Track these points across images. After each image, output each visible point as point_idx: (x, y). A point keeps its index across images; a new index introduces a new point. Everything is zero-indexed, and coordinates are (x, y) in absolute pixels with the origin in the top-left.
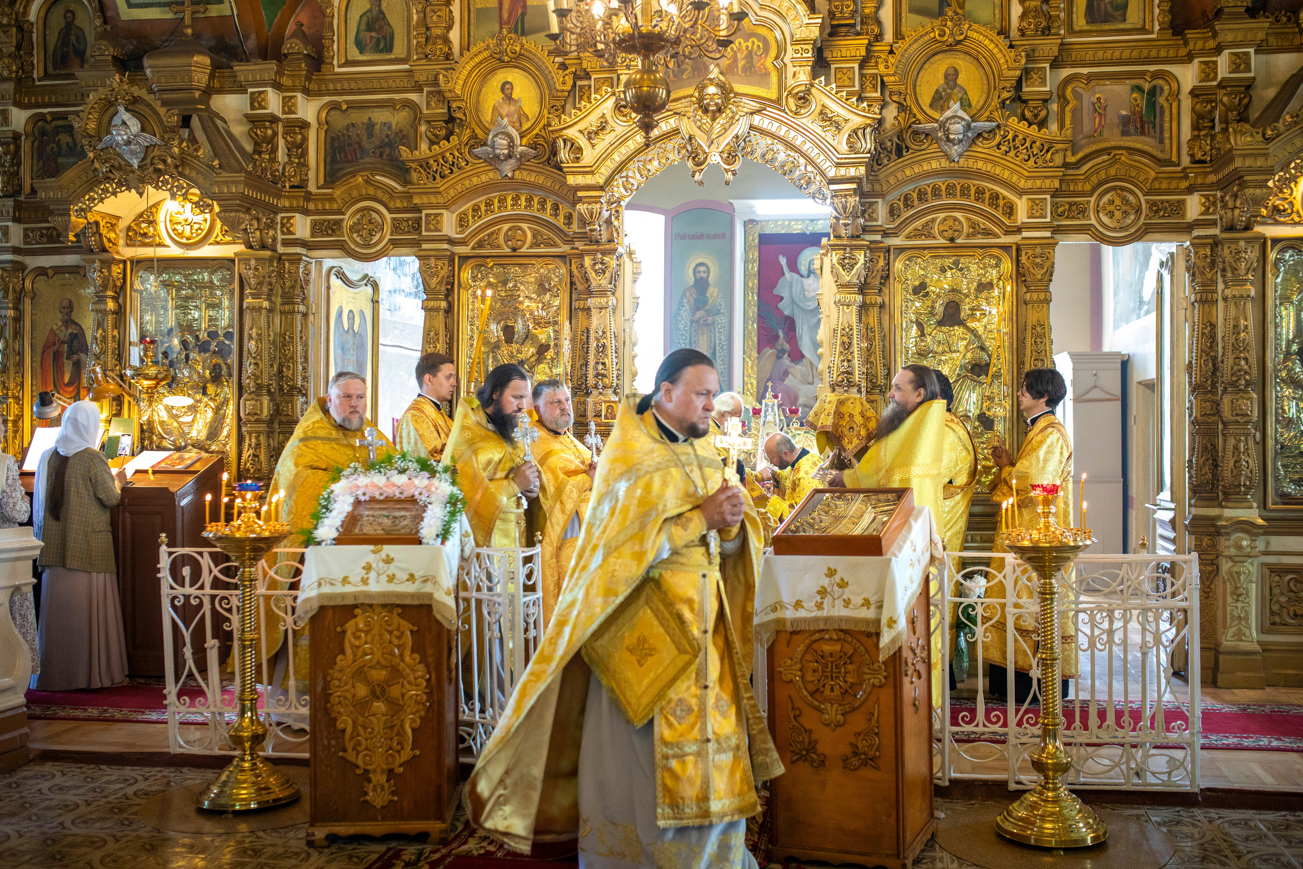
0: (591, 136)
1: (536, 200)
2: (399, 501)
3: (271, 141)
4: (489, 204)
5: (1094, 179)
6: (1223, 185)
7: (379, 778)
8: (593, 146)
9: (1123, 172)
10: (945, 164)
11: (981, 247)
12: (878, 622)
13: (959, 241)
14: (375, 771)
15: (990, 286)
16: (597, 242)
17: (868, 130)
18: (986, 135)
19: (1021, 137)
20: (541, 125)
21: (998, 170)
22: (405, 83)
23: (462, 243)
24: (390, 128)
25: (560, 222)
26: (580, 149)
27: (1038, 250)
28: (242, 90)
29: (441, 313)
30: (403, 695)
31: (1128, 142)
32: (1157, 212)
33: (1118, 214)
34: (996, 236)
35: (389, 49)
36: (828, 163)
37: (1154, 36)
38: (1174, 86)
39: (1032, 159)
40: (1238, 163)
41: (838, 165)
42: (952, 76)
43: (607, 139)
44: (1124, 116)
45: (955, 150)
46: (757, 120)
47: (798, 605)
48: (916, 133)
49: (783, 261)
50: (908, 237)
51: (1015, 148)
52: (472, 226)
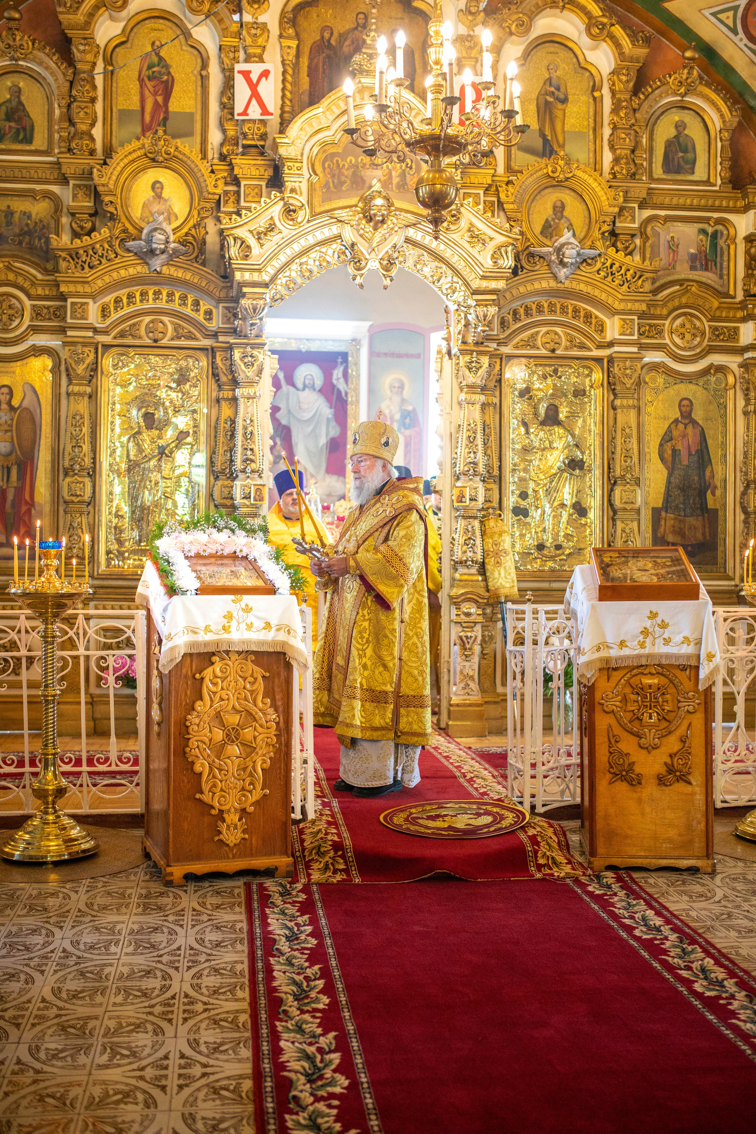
0: (260, 236)
1: (177, 295)
2: (222, 557)
4: (130, 296)
5: (670, 306)
7: (232, 818)
8: (262, 245)
9: (691, 301)
10: (553, 284)
11: (578, 359)
12: (699, 657)
13: (558, 352)
14: (229, 811)
15: (583, 392)
16: (246, 336)
17: (510, 248)
18: (590, 261)
19: (617, 265)
20: (191, 223)
21: (597, 293)
22: (48, 175)
23: (105, 332)
24: (29, 217)
25: (200, 317)
26: (249, 247)
27: (628, 363)
29: (86, 398)
30: (255, 738)
32: (718, 336)
33: (688, 336)
34: (589, 349)
35: (29, 139)
36: (473, 276)
37: (717, 188)
38: (732, 231)
39: (626, 285)
41: (484, 278)
42: (559, 209)
43: (275, 239)
44: (692, 254)
45: (563, 273)
46: (411, 232)
47: (622, 644)
48: (531, 255)
49: (281, 375)
50: (516, 347)
51: (612, 274)
52: (114, 316)
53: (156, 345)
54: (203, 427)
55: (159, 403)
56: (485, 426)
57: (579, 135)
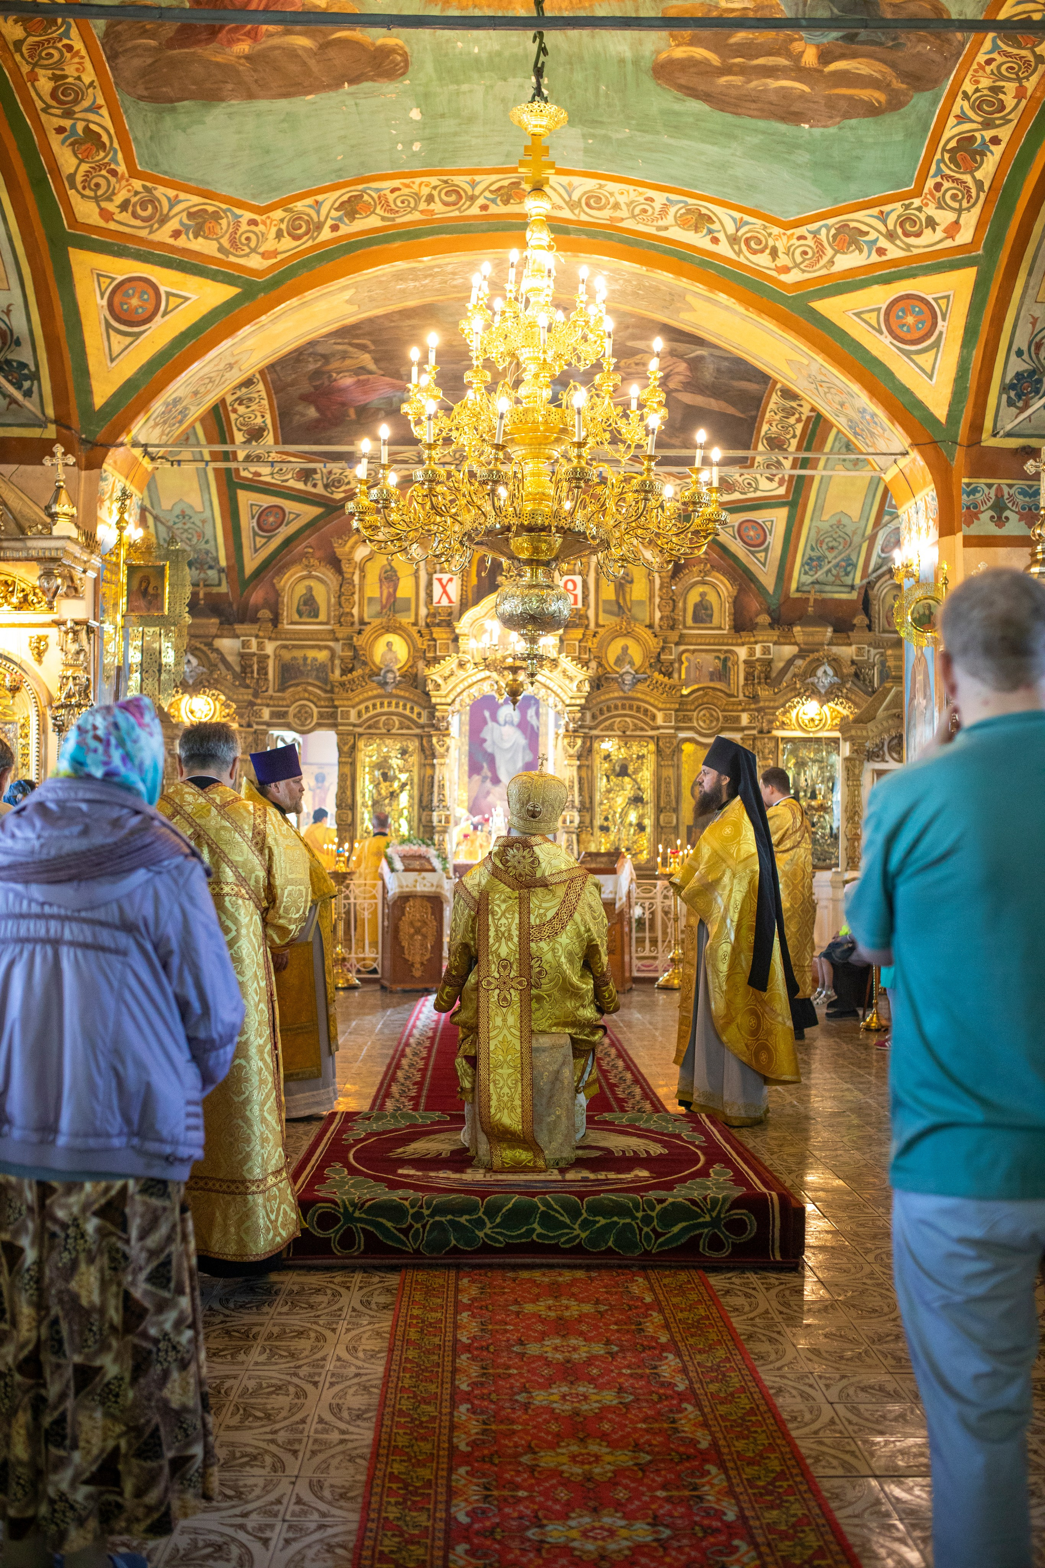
0: (445, 679)
1: (401, 704)
3: (251, 666)
4: (374, 706)
5: (696, 703)
6: (759, 710)
7: (418, 966)
8: (447, 683)
9: (711, 700)
11: (639, 737)
13: (628, 733)
14: (416, 963)
15: (643, 756)
16: (440, 729)
17: (587, 681)
18: (643, 681)
19: (660, 682)
21: (648, 698)
22: (327, 636)
23: (360, 726)
24: (317, 660)
25: (415, 716)
26: (439, 685)
27: (669, 739)
28: (237, 637)
29: (347, 764)
30: (427, 932)
31: (712, 685)
32: (727, 721)
33: (708, 722)
34: (647, 731)
35: (316, 616)
36: (566, 697)
37: (726, 632)
38: (736, 657)
39: (665, 693)
40: (761, 704)
41: (572, 698)
42: (625, 649)
43: (454, 679)
44: (711, 672)
45: (627, 687)
48: (607, 678)
49: (487, 714)
50: (602, 731)
51: (657, 688)
52: (365, 717)
53: (389, 734)
54: (416, 780)
55: (390, 767)
56: (580, 779)
57: (641, 603)
